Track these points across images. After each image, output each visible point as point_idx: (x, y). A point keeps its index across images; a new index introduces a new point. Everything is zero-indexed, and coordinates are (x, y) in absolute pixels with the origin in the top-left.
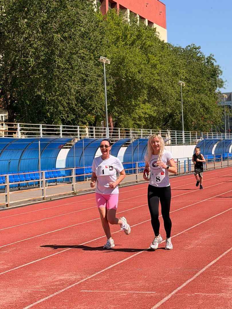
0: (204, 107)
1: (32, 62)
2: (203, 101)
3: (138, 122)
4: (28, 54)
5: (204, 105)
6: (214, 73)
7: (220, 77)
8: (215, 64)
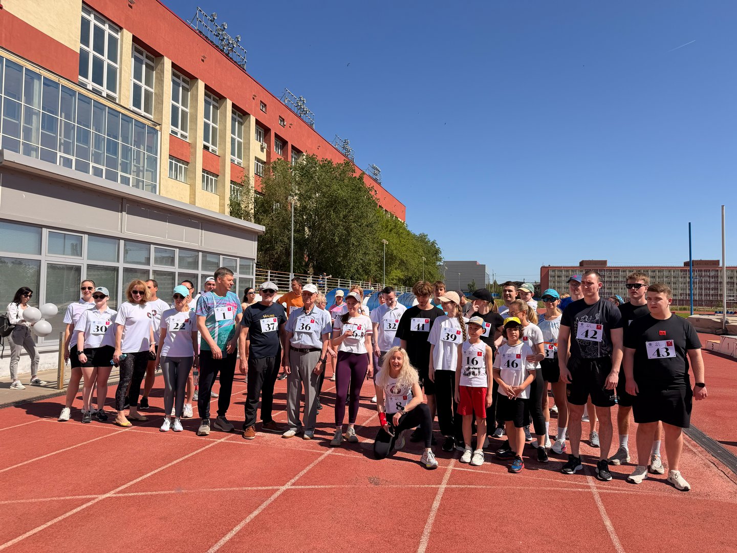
0: (430, 274)
1: (337, 239)
2: (429, 270)
3: (392, 281)
4: (334, 235)
5: (430, 273)
6: (437, 252)
7: (440, 255)
8: (437, 247)
